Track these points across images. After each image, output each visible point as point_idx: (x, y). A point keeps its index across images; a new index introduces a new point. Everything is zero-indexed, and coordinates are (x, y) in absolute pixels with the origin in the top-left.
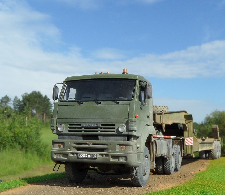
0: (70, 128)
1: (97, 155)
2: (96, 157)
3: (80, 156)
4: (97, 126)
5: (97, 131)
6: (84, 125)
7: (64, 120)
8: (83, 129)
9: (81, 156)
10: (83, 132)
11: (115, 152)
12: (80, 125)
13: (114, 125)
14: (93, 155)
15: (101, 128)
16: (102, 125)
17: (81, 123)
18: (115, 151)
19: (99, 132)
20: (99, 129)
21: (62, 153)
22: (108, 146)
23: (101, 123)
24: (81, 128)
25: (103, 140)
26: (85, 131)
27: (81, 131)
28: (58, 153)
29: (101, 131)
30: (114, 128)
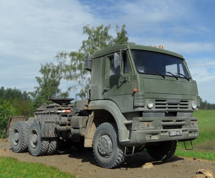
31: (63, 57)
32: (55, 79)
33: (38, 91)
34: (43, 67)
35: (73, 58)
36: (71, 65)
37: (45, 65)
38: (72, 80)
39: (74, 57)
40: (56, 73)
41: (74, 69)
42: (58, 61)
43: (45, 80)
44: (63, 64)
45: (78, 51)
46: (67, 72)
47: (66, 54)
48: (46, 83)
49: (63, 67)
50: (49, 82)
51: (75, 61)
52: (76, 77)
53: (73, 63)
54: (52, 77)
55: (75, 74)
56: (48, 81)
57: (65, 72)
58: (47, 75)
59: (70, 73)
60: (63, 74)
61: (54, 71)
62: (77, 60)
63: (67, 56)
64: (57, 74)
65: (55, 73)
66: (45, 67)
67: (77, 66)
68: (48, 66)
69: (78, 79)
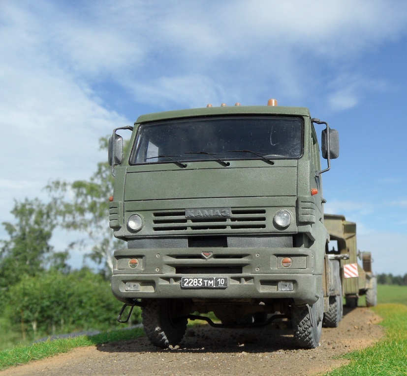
0: (156, 222)
1: (226, 279)
2: (225, 284)
3: (185, 285)
4: (223, 214)
5: (224, 227)
6: (191, 213)
7: (142, 205)
8: (190, 223)
9: (188, 284)
10: (189, 231)
11: (269, 271)
12: (183, 214)
13: (264, 212)
14: (217, 279)
15: (233, 220)
16: (234, 212)
17: (184, 209)
18: (270, 269)
19: (229, 230)
20: (229, 222)
21: (139, 279)
22: (252, 258)
23: (232, 208)
24: (185, 221)
25: (239, 246)
26: (194, 228)
27: (185, 228)
28: (131, 279)
29: (233, 227)
30: (264, 219)
31: (60, 189)
32: (42, 227)
33: (6, 249)
34: (19, 205)
35: (79, 191)
36: (76, 204)
37: (23, 201)
38: (78, 230)
39: (81, 190)
40: (45, 217)
41: (82, 211)
42: (49, 195)
43: (22, 229)
44: (59, 202)
45: (88, 180)
46: (67, 215)
47: (65, 184)
48: (24, 234)
49: (60, 206)
50: (30, 232)
51: (83, 197)
52: (85, 225)
53: (80, 200)
54: (36, 222)
55: (84, 220)
56: (27, 230)
57: (64, 217)
58: (27, 220)
59: (74, 218)
60: (60, 219)
61: (41, 214)
62: (86, 195)
63: (69, 188)
64: (47, 219)
65: (42, 217)
66: (24, 206)
67: (86, 206)
68: (30, 204)
69: (89, 229)
